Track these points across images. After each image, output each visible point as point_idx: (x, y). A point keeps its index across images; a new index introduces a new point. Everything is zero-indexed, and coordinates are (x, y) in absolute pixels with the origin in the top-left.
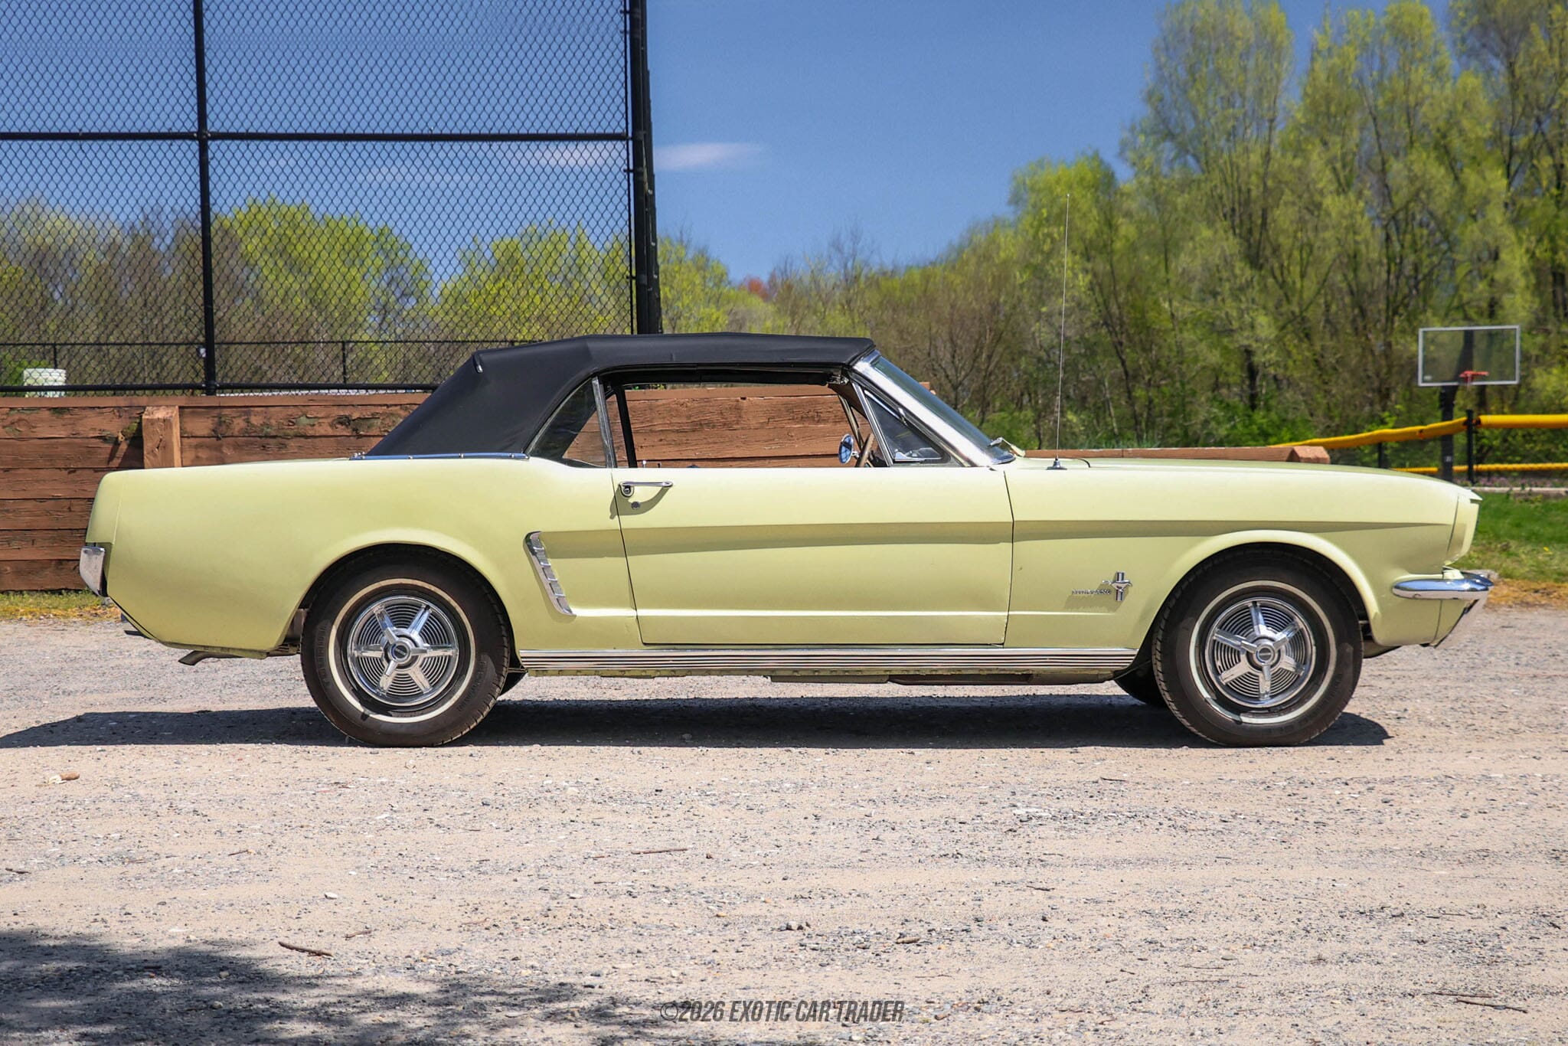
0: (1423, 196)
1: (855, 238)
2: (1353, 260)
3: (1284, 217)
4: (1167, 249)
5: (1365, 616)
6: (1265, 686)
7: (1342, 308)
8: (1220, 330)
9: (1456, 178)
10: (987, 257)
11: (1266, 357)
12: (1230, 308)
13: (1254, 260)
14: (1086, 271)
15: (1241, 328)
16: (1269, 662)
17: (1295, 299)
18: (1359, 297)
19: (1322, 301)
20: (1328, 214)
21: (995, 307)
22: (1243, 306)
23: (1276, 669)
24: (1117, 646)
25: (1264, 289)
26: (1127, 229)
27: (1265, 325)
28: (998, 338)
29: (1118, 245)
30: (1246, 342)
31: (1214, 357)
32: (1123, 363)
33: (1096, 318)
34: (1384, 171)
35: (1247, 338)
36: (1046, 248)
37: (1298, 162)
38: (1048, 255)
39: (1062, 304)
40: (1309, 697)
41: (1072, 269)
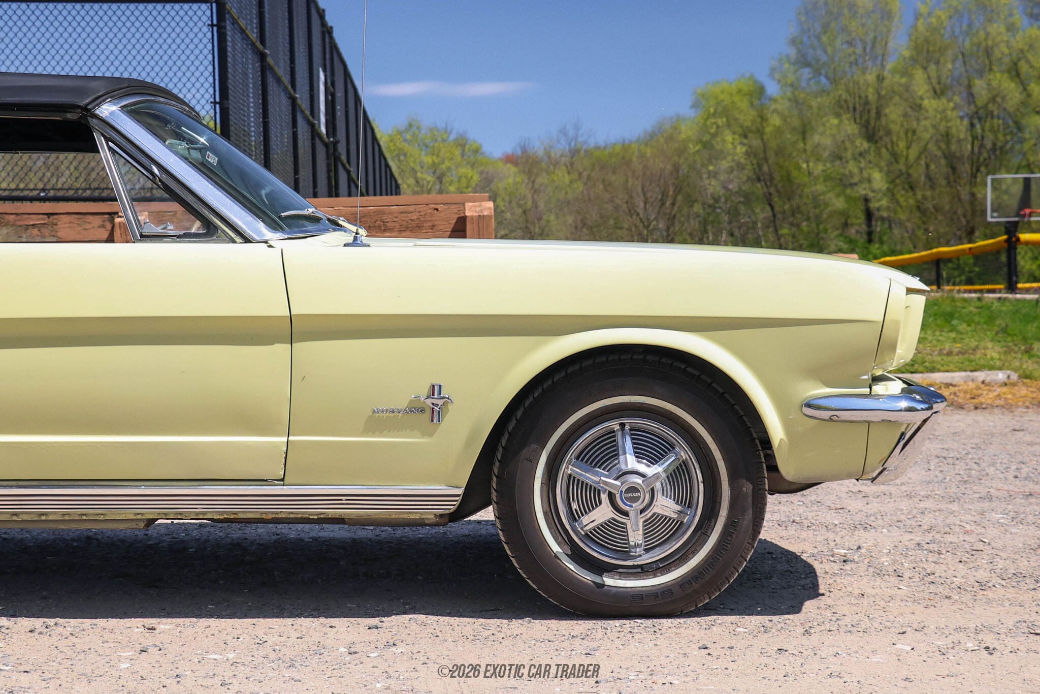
0: (999, 100)
1: (577, 128)
2: (947, 136)
3: (894, 113)
4: (804, 132)
5: (766, 442)
6: (636, 536)
7: (940, 168)
8: (844, 183)
9: (1025, 89)
10: (670, 138)
11: (880, 203)
12: (852, 167)
13: (871, 136)
14: (742, 144)
15: (860, 182)
16: (638, 505)
17: (902, 161)
18: (952, 162)
19: (923, 162)
20: (927, 111)
21: (676, 168)
22: (862, 165)
23: (649, 514)
24: (436, 481)
25: (879, 154)
26: (776, 120)
27: (878, 179)
28: (678, 190)
29: (768, 130)
30: (863, 192)
31: (839, 204)
32: (772, 208)
33: (751, 174)
34: (969, 86)
35: (865, 189)
36: (713, 131)
37: (904, 80)
38: (715, 135)
39: (725, 164)
40: (695, 552)
41: (733, 143)
